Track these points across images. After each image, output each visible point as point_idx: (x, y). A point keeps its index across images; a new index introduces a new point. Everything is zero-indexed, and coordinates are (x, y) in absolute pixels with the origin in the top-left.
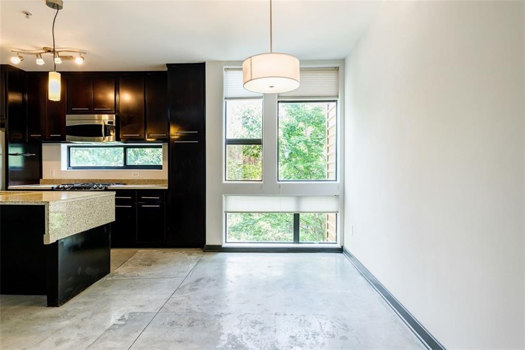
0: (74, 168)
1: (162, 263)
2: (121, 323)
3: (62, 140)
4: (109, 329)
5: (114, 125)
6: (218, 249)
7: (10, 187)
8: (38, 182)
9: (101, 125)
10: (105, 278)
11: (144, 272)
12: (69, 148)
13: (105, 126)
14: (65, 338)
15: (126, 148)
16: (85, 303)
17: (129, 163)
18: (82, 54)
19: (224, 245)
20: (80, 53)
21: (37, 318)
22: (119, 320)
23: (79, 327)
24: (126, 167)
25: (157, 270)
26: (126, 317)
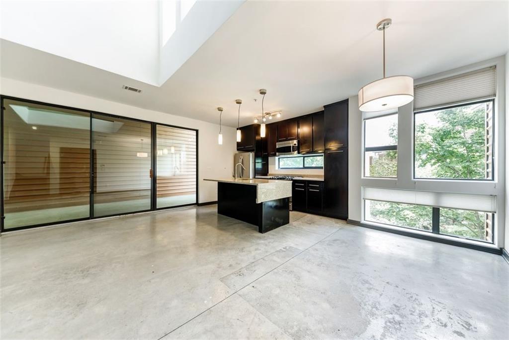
0: (281, 168)
1: (317, 224)
2: (284, 250)
3: (275, 155)
4: (278, 251)
5: (297, 145)
6: (357, 223)
7: (256, 177)
8: (267, 175)
9: (290, 147)
10: (286, 225)
11: (306, 228)
12: (279, 158)
13: (293, 146)
14: (260, 248)
15: (304, 157)
16: (273, 235)
17: (305, 166)
18: (280, 112)
19: (363, 222)
20: (279, 112)
21: (254, 236)
22: (284, 248)
23: (266, 245)
24: (304, 168)
25: (313, 228)
26: (288, 248)
